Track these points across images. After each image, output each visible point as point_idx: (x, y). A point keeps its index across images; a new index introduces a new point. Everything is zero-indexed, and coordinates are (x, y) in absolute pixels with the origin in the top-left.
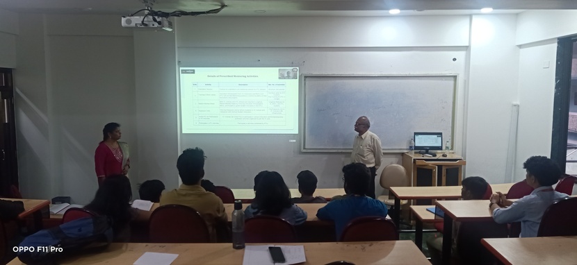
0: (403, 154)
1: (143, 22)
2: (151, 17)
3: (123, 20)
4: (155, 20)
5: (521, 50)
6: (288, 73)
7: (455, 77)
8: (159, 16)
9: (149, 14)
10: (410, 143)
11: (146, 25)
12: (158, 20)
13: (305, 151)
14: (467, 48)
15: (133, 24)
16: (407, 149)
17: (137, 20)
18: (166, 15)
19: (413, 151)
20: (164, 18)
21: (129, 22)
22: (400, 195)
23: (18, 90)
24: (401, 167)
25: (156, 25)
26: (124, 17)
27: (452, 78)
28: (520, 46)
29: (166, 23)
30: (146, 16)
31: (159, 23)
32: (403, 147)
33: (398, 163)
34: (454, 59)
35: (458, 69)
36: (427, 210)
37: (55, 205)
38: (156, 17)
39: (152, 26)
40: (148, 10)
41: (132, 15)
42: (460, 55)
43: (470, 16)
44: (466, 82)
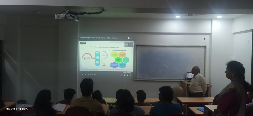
0: (181, 82)
1: (65, 17)
2: (69, 15)
3: (56, 16)
4: (71, 16)
5: (235, 35)
6: (129, 44)
7: (205, 47)
8: (73, 14)
9: (68, 13)
10: (185, 77)
11: (67, 18)
12: (73, 16)
13: (136, 80)
14: (210, 34)
15: (60, 18)
16: (183, 80)
17: (62, 16)
18: (76, 14)
19: (187, 81)
20: (76, 15)
21: (58, 16)
22: (183, 101)
23: (4, 51)
24: (181, 88)
25: (72, 18)
26: (56, 14)
27: (204, 47)
28: (234, 33)
29: (76, 17)
30: (67, 14)
31: (73, 17)
32: (182, 78)
33: (179, 86)
34: (205, 39)
35: (206, 43)
36: (197, 109)
37: (19, 105)
38: (72, 15)
39: (70, 19)
40: (68, 11)
41: (60, 14)
42: (207, 37)
43: (211, 20)
44: (210, 49)
